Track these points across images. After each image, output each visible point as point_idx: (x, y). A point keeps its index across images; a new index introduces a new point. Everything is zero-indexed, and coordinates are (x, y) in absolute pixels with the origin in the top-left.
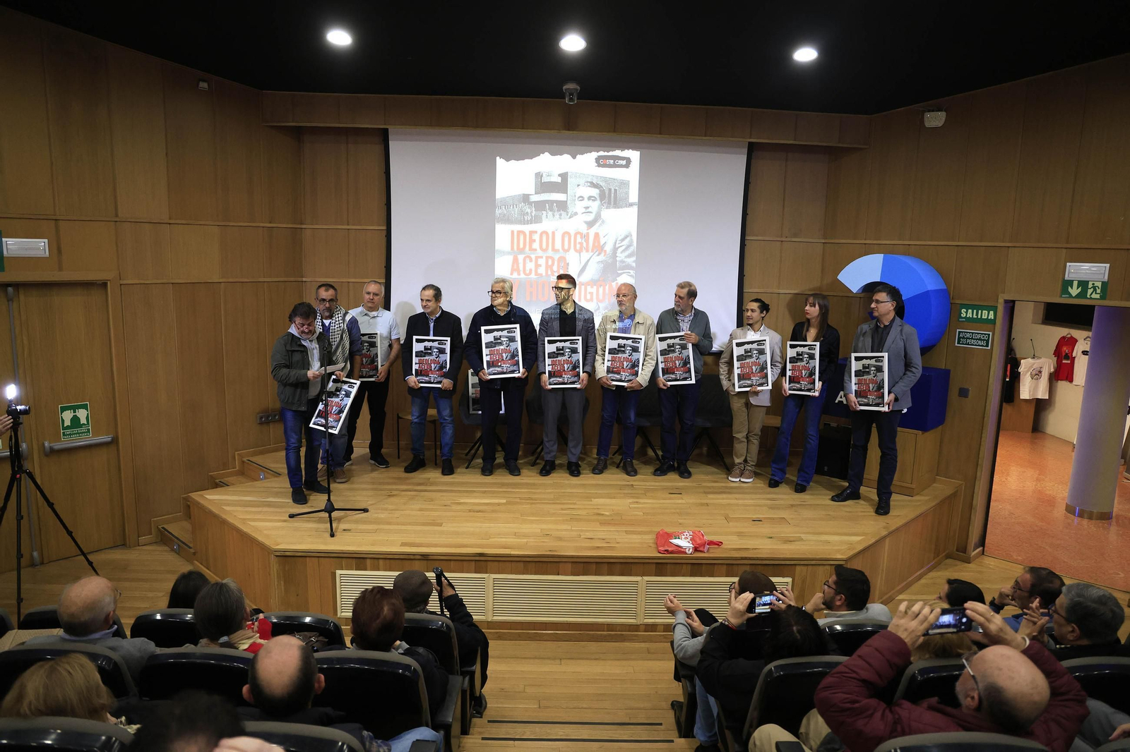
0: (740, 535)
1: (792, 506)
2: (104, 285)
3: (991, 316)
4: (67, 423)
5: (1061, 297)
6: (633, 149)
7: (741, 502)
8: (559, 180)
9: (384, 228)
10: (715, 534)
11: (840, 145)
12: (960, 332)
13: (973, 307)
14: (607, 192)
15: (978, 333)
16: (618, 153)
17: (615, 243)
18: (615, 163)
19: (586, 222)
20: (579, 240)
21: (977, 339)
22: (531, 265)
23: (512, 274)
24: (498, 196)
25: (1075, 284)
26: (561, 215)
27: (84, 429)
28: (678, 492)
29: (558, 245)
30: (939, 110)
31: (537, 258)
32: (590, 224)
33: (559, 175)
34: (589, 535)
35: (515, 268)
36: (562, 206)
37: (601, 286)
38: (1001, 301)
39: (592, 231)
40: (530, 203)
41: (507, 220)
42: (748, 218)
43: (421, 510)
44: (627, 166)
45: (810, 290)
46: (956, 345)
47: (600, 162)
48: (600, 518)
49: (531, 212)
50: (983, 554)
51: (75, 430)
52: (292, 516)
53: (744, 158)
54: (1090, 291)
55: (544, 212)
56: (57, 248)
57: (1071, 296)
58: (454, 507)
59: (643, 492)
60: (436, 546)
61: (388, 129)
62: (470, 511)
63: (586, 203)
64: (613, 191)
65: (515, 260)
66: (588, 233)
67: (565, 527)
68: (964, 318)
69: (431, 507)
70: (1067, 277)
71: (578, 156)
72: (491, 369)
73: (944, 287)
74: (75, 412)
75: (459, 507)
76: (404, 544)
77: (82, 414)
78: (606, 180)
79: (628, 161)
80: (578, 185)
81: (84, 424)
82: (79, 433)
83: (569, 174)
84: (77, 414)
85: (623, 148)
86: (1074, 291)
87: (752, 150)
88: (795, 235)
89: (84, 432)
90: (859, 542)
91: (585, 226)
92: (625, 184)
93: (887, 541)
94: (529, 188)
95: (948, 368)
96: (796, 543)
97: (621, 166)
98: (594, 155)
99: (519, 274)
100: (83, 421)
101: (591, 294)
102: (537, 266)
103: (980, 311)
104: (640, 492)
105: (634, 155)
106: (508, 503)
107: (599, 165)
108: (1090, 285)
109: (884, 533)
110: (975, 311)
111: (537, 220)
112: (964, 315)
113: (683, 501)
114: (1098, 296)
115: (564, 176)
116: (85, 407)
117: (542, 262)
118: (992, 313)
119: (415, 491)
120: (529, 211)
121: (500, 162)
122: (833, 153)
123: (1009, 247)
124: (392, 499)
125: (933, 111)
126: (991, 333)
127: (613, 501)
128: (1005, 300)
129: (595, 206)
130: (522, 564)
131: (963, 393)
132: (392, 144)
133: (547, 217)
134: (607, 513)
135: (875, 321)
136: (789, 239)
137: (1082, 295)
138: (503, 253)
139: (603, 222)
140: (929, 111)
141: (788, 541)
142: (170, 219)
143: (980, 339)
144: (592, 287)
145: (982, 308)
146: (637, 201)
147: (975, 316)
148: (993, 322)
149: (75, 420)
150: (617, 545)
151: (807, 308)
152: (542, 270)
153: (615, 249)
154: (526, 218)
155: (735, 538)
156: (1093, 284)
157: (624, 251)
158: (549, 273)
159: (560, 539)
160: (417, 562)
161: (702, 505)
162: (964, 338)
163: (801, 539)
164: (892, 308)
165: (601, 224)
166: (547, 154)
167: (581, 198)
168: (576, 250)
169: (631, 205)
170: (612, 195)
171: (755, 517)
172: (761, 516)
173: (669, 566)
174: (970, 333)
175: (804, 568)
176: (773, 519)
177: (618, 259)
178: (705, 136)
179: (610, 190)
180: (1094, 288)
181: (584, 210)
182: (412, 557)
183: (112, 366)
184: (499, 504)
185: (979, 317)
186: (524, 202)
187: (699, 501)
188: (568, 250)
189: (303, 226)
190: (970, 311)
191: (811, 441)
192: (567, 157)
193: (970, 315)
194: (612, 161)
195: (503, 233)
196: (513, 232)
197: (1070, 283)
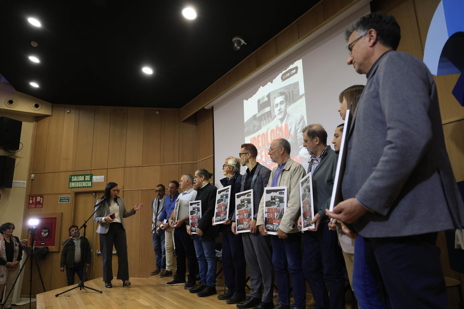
14: (288, 95)
17: (296, 126)
18: (290, 74)
20: (278, 133)
36: (269, 114)
49: (257, 124)
64: (291, 92)
66: (282, 126)
71: (274, 81)
80: (275, 98)
91: (279, 122)
111: (260, 128)
133: (263, 124)
139: (288, 115)
158: (267, 160)
165: (287, 117)
170: (291, 95)
179: (290, 92)
181: (278, 112)
194: (289, 74)
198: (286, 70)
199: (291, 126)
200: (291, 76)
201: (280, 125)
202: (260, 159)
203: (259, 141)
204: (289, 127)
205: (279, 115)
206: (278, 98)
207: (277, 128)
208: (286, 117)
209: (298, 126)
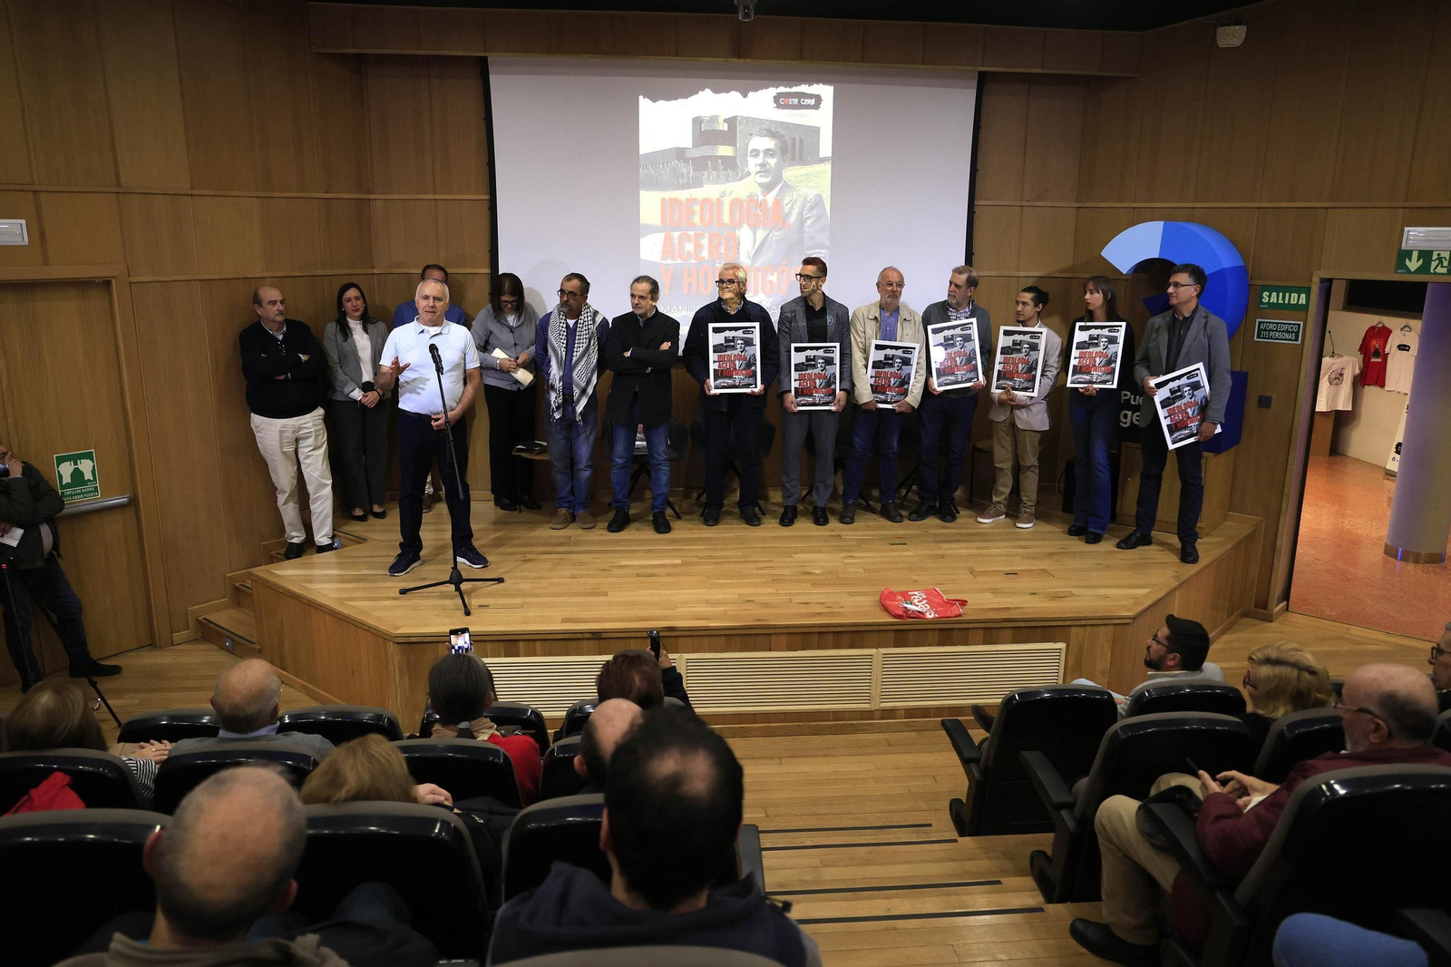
0: (995, 591)
1: (1052, 554)
2: (106, 284)
3: (1303, 300)
4: (67, 479)
5: (1396, 272)
6: (825, 82)
7: (984, 552)
8: (725, 127)
9: (487, 197)
10: (954, 592)
11: (1103, 74)
12: (1260, 323)
13: (1278, 289)
14: (789, 143)
15: (1285, 324)
16: (804, 88)
18: (800, 102)
19: (761, 185)
21: (1282, 332)
22: (690, 247)
23: (663, 258)
24: (643, 150)
25: (1415, 255)
26: (728, 176)
27: (89, 487)
28: (901, 542)
29: (726, 218)
30: (1237, 23)
31: (696, 235)
32: (767, 188)
33: (725, 121)
34: (804, 599)
35: (668, 249)
36: (729, 163)
37: (783, 271)
38: (1316, 280)
39: (771, 197)
40: (686, 161)
41: (656, 185)
42: (979, 175)
43: (573, 577)
44: (817, 106)
45: (1058, 271)
46: (1255, 339)
47: (779, 101)
48: (810, 577)
50: (1287, 610)
51: (78, 489)
52: (403, 592)
53: (973, 93)
54: (1434, 264)
55: (706, 173)
56: (39, 232)
57: (1408, 271)
58: (616, 572)
59: (855, 543)
60: (609, 620)
61: (486, 57)
62: (638, 575)
63: (760, 159)
64: (798, 141)
65: (668, 240)
66: (765, 200)
67: (768, 590)
68: (1265, 304)
69: (584, 572)
70: (1404, 246)
72: (718, 382)
73: (1241, 263)
74: (76, 464)
75: (622, 572)
76: (565, 621)
77: (86, 467)
78: (787, 126)
79: (818, 99)
80: (751, 134)
81: (89, 480)
82: (83, 493)
83: (739, 118)
84: (79, 466)
85: (810, 83)
86: (1413, 264)
87: (984, 81)
88: (1040, 198)
89: (91, 492)
90: (1145, 596)
92: (815, 131)
93: (1178, 593)
94: (685, 140)
95: (1244, 370)
96: (1067, 599)
97: (809, 107)
98: (772, 91)
99: (673, 259)
100: (88, 476)
101: (771, 282)
102: (698, 247)
103: (1287, 294)
104: (851, 543)
105: (826, 91)
106: (683, 564)
107: (779, 106)
108: (1435, 257)
109: (1176, 584)
110: (1281, 294)
111: (697, 183)
112: (1265, 300)
113: (911, 553)
114: (1444, 271)
115: (732, 122)
116: (89, 456)
117: (705, 242)
118: (1303, 296)
119: (557, 553)
120: (685, 171)
121: (644, 104)
122: (1091, 85)
123: (1327, 208)
124: (528, 565)
125: (1229, 25)
126: (1302, 323)
127: (821, 556)
128: (1321, 279)
129: (772, 161)
130: (723, 639)
131: (1264, 402)
132: (495, 81)
134: (818, 572)
135: (1170, 312)
136: (1028, 204)
137: (1424, 269)
138: (651, 229)
140: (1224, 25)
141: (1055, 597)
142: (192, 189)
143: (1287, 331)
144: (772, 274)
145: (1291, 290)
146: (830, 155)
147: (1280, 301)
148: (1305, 308)
149: (77, 475)
150: (842, 610)
151: (1088, 296)
152: (705, 253)
153: (801, 221)
154: (681, 181)
155: (989, 596)
156: (1439, 254)
157: (813, 223)
159: (767, 605)
160: (585, 642)
161: (937, 556)
162: (1265, 330)
163: (1073, 595)
164: (1195, 294)
166: (708, 91)
167: (756, 153)
168: (749, 224)
169: (823, 160)
171: (1007, 569)
172: (1015, 568)
173: (911, 634)
174: (1274, 323)
175: (1081, 630)
176: (1031, 571)
177: (805, 235)
178: (923, 64)
179: (794, 139)
180: (1440, 259)
181: (758, 168)
182: (579, 636)
183: (123, 398)
184: (674, 566)
185: (1286, 302)
186: (679, 160)
187: (929, 552)
188: (739, 226)
189: (372, 197)
190: (1274, 294)
191: (1098, 473)
192: (735, 95)
193: (1273, 300)
194: (796, 100)
195: (650, 204)
196: (663, 200)
197: (1408, 254)
198: (791, 88)
199: (792, 208)
200: (799, 107)
201: (761, 198)
202: (692, 252)
203: (693, 213)
204: (787, 209)
205: (761, 176)
206: (759, 137)
207: (751, 198)
208: (779, 186)
209: (806, 214)
